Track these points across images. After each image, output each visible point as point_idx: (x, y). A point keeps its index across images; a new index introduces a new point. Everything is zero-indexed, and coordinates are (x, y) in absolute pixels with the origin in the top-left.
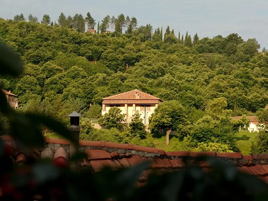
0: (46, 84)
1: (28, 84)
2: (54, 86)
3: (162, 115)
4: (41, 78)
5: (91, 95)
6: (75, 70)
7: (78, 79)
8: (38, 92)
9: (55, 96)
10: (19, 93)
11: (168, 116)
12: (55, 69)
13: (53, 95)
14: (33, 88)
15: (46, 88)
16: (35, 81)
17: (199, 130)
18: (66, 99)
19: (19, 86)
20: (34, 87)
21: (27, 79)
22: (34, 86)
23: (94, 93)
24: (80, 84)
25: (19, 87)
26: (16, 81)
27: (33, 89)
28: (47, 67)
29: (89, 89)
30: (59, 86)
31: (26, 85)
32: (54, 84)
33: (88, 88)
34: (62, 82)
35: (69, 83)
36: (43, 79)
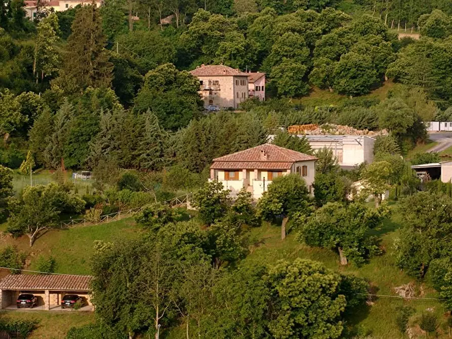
0: (318, 46)
1: (289, 46)
2: (328, 48)
3: (270, 198)
4: (314, 34)
5: (385, 63)
6: (367, 21)
7: (371, 35)
8: (304, 58)
9: (327, 66)
10: (275, 59)
11: (278, 201)
12: (339, 18)
13: (325, 65)
14: (297, 51)
15: (317, 51)
16: (299, 42)
17: (314, 225)
18: (343, 70)
19: (275, 48)
20: (299, 51)
21: (287, 38)
22: (299, 48)
23: (390, 59)
24: (371, 44)
25: (276, 51)
26: (273, 41)
27: (296, 53)
28: (326, 15)
29: (382, 53)
30: (336, 49)
31: (286, 48)
32: (329, 45)
33: (380, 53)
34: (344, 42)
35: (355, 42)
36: (316, 35)
